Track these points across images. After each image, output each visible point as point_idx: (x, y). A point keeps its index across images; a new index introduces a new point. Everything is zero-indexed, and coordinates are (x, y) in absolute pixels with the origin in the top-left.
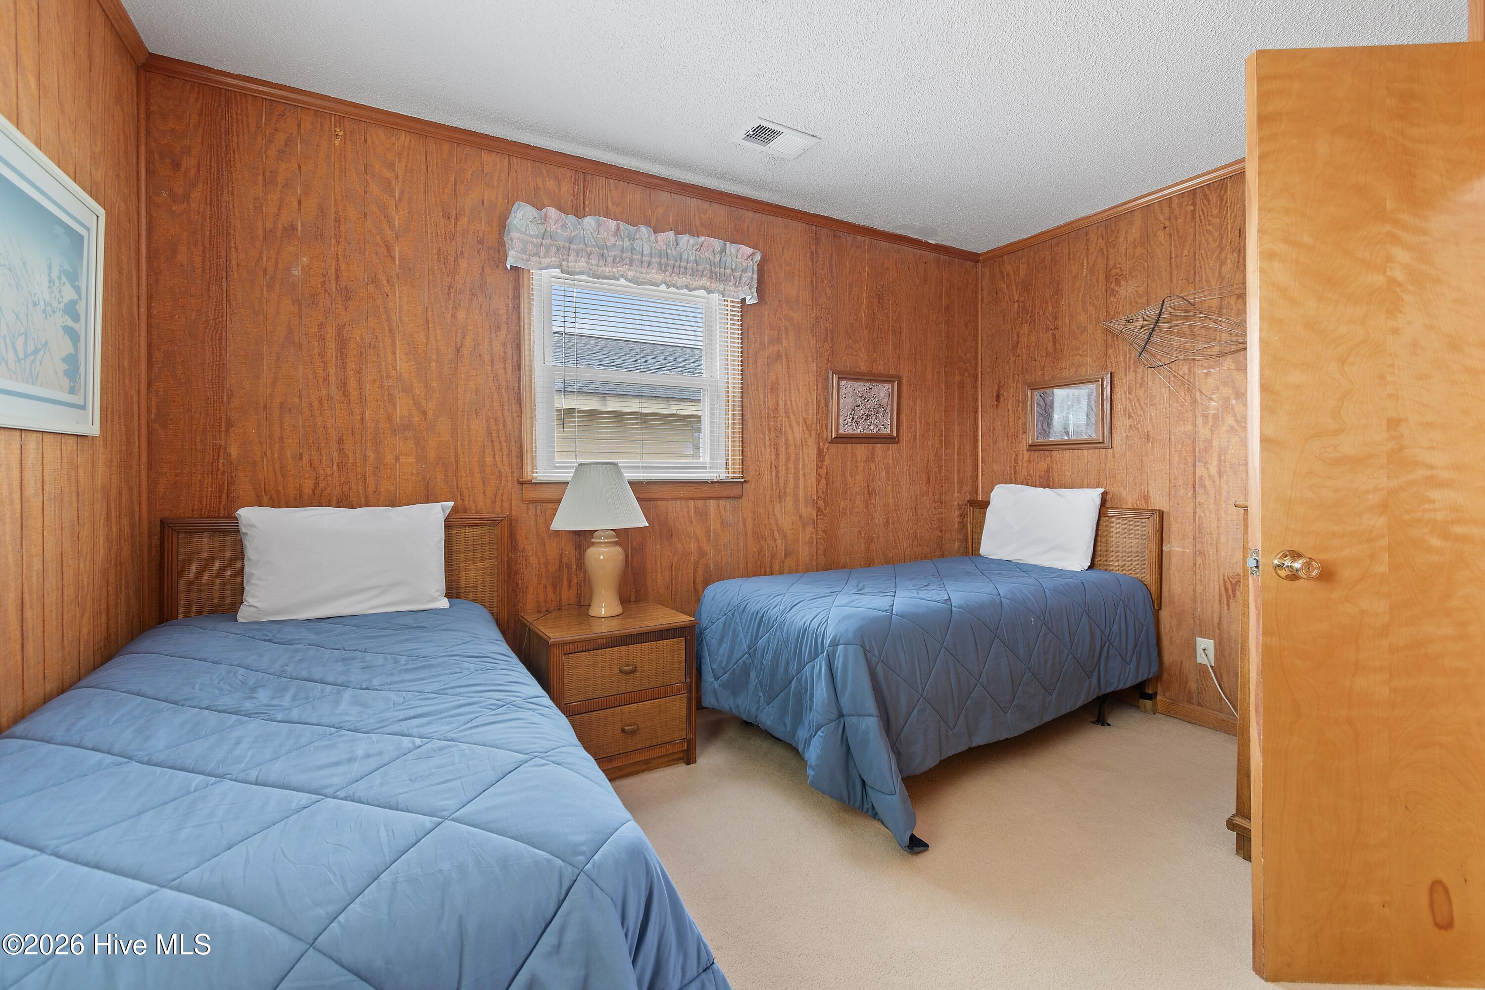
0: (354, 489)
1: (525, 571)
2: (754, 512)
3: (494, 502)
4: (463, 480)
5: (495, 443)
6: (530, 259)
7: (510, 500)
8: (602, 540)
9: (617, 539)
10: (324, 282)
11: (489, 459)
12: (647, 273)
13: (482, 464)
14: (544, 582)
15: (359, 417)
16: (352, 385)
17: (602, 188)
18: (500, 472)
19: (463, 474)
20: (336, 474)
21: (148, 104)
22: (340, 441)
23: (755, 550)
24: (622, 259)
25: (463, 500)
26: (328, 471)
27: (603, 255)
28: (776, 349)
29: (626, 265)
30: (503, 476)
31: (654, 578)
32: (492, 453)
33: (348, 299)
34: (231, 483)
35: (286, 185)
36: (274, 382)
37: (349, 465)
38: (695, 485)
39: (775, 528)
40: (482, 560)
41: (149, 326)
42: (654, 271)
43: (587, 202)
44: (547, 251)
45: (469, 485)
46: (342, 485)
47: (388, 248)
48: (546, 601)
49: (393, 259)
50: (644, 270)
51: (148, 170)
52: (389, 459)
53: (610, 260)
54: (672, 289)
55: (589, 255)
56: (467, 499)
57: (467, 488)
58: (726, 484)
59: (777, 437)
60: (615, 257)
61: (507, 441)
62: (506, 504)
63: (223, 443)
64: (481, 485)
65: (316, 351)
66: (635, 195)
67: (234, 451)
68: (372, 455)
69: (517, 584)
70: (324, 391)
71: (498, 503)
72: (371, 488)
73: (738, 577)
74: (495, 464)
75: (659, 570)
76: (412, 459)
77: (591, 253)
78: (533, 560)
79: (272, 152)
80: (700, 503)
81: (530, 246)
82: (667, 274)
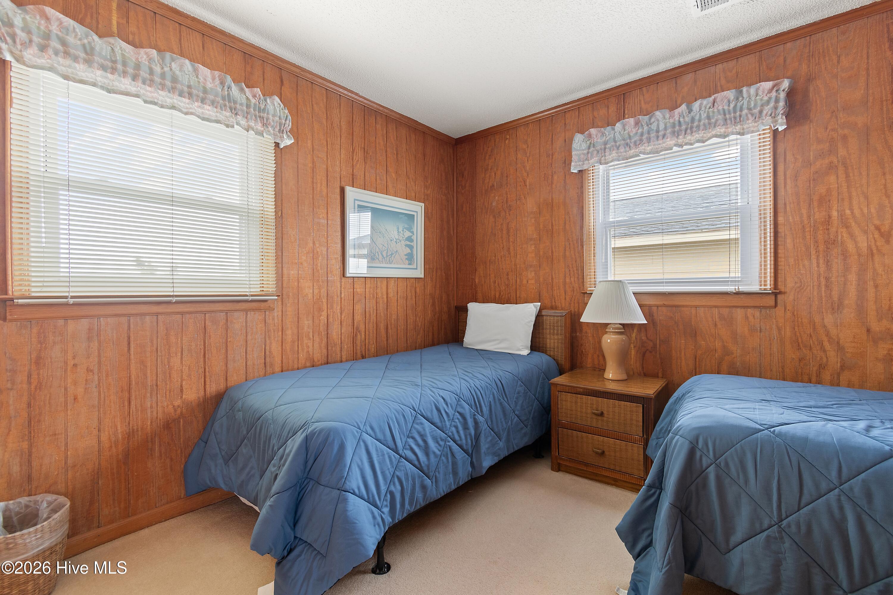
0: (512, 296)
1: (587, 345)
2: (793, 321)
3: (570, 304)
4: (555, 292)
5: (571, 271)
6: (584, 163)
7: (579, 303)
8: (611, 330)
9: (623, 330)
10: (503, 205)
11: (568, 280)
12: (664, 143)
13: (565, 283)
14: (597, 353)
15: (514, 263)
16: (512, 248)
17: (637, 97)
18: (573, 287)
19: (555, 289)
20: (506, 289)
21: (457, 157)
22: (508, 275)
23: (793, 357)
24: (641, 140)
25: (555, 302)
26: (504, 288)
27: (627, 144)
28: (827, 161)
29: (644, 143)
30: (575, 289)
31: (679, 364)
32: (569, 277)
33: (510, 210)
34: (476, 293)
35: (491, 169)
36: (488, 252)
37: (510, 285)
38: (718, 295)
39: (825, 339)
40: (557, 334)
41: (457, 237)
42: (668, 140)
43: (626, 112)
44: (592, 155)
45: (558, 294)
46: (508, 294)
47: (524, 181)
48: (599, 364)
49: (526, 186)
50: (661, 142)
51: (456, 180)
52: (525, 282)
53: (632, 145)
54: (685, 147)
55: (618, 148)
56: (557, 302)
57: (557, 296)
58: (754, 295)
59: (828, 248)
60: (635, 142)
61: (577, 270)
62: (576, 305)
63: (474, 277)
64: (564, 294)
65: (500, 236)
66: (664, 89)
67: (477, 281)
68: (518, 280)
69: (582, 351)
70: (502, 253)
71: (573, 305)
72: (518, 295)
73: (771, 379)
74: (571, 283)
75: (683, 358)
76: (533, 282)
77: (619, 146)
78: (591, 339)
79: (487, 157)
80: (725, 311)
81: (582, 156)
82: (680, 137)
